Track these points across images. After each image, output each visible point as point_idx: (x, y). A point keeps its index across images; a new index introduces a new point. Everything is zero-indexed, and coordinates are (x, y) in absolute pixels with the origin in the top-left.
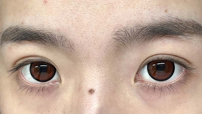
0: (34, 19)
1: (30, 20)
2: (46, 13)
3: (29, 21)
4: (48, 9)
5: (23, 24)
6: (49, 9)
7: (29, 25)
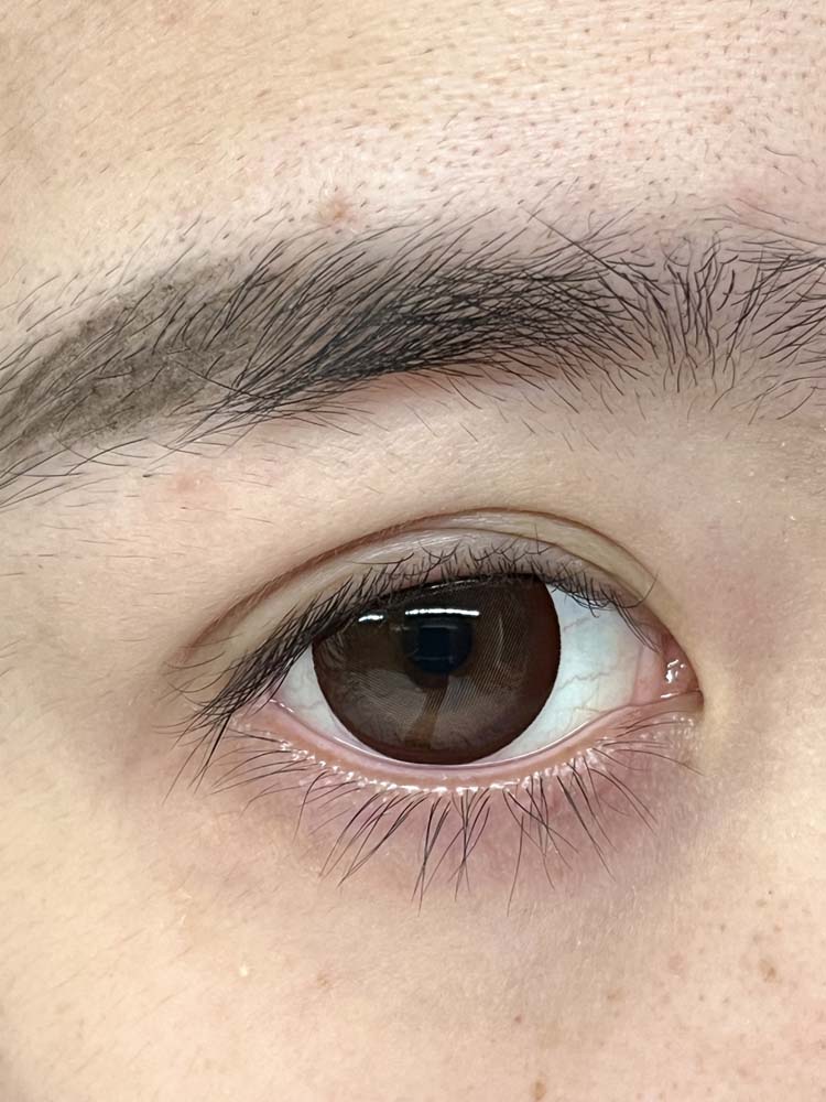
0: (475, 152)
1: (432, 168)
2: (603, 71)
3: (423, 172)
4: (623, 26)
5: (339, 215)
6: (627, 20)
7: (418, 215)
